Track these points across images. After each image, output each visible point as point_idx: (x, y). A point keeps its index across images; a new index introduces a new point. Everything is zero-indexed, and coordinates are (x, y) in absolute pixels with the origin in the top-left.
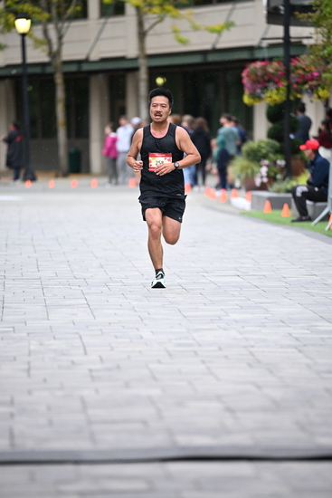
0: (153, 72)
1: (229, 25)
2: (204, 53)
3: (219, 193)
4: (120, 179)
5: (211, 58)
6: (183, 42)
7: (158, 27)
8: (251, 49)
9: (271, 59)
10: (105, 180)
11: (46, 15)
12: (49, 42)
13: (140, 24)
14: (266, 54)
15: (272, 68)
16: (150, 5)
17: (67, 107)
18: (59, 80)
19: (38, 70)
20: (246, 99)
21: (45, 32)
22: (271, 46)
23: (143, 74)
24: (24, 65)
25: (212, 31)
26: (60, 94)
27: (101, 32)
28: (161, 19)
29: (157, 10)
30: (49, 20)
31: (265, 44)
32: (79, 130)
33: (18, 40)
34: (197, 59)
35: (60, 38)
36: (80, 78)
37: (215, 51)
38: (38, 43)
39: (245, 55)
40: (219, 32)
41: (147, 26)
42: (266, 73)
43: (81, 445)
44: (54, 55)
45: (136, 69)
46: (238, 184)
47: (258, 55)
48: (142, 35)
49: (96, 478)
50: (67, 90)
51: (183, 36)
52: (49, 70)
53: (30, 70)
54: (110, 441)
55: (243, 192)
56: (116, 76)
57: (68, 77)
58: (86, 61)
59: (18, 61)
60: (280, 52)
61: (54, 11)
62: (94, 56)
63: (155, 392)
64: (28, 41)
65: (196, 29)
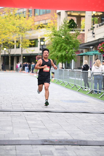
0: (23, 56)
1: (34, 50)
2: (31, 54)
3: (32, 74)
4: (18, 71)
5: (32, 55)
6: (28, 52)
7: (24, 50)
8: (37, 54)
9: (40, 55)
10: (16, 71)
11: (8, 48)
12: (9, 52)
13: (22, 50)
14: (39, 55)
15: (40, 56)
16: (23, 47)
17: (11, 61)
18: (10, 57)
19: (7, 55)
20: (36, 61)
21: (8, 50)
22: (40, 54)
23: (22, 57)
24: (5, 55)
25: (32, 51)
26: (10, 59)
27: (16, 50)
28: (25, 49)
29: (24, 48)
30: (9, 49)
31: (39, 53)
32: (12, 64)
33: (4, 51)
34: (30, 55)
35: (10, 51)
36: (13, 57)
37: (32, 54)
38: (7, 52)
39: (36, 55)
40: (33, 51)
41: (23, 50)
42: (39, 57)
43: (11, 109)
44: (9, 53)
45: (21, 56)
46: (35, 72)
47: (38, 55)
48: (22, 51)
49: (13, 114)
50: (11, 58)
51: (28, 51)
52: (8, 55)
53: (6, 55)
54: (15, 109)
55: (35, 74)
56: (18, 57)
57: (11, 57)
58: (14, 54)
59: (4, 54)
60: (41, 54)
61: (10, 47)
62: (15, 54)
63: (22, 102)
64: (6, 51)
65: (29, 51)
